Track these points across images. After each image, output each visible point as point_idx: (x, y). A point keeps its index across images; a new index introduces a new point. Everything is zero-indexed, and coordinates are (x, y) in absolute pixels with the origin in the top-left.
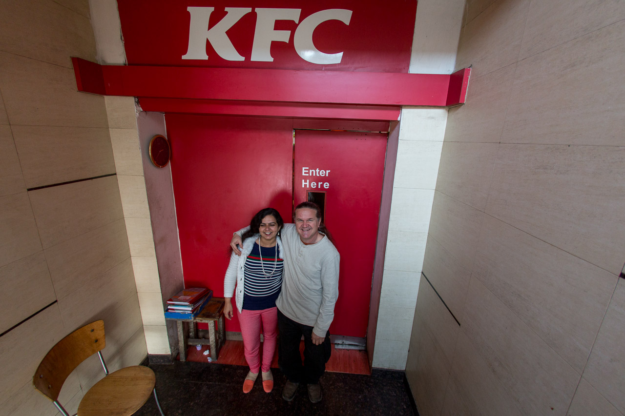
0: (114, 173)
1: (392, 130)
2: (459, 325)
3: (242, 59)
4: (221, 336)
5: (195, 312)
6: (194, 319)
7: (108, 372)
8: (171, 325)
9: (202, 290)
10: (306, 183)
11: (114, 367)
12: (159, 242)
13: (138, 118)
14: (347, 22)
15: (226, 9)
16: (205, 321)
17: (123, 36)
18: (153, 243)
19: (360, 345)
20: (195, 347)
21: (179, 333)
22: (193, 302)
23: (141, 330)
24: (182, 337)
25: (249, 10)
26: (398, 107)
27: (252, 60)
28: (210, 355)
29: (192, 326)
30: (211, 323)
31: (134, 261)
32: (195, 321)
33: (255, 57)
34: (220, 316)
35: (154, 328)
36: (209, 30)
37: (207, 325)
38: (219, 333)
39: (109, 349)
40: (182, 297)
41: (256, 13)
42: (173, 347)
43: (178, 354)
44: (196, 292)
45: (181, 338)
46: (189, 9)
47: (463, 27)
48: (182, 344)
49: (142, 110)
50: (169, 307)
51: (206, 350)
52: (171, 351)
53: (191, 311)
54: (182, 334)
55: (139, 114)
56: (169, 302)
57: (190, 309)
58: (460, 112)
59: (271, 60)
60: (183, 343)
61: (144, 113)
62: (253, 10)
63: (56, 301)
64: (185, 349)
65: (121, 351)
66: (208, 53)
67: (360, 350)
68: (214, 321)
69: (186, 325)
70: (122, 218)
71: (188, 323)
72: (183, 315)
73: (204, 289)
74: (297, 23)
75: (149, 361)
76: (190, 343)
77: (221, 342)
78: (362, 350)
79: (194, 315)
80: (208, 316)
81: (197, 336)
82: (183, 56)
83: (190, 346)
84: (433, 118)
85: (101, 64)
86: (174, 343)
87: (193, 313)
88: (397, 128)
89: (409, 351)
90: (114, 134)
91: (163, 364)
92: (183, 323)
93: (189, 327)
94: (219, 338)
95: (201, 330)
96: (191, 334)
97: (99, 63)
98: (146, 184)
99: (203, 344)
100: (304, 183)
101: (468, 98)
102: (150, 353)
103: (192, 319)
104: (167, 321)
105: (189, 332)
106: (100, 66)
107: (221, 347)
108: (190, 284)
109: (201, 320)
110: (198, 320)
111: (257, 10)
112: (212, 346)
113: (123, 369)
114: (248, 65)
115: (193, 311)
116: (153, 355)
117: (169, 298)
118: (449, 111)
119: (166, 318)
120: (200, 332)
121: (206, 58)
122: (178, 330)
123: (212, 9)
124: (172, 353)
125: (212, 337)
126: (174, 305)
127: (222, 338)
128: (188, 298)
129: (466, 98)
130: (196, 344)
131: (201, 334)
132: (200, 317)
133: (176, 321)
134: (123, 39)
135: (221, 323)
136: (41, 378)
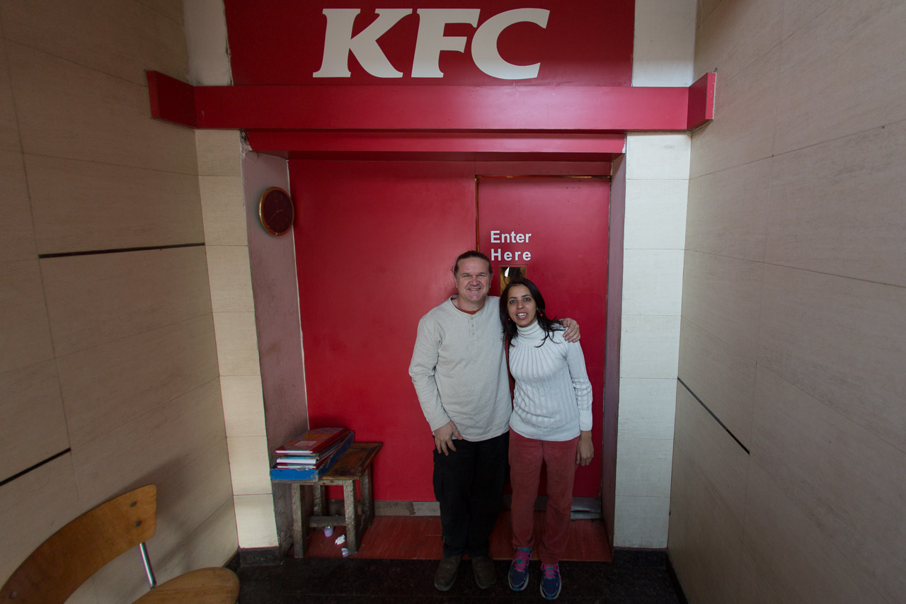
0: (202, 242)
1: (616, 171)
3: (400, 75)
4: (367, 509)
5: (321, 467)
6: (320, 479)
8: (280, 492)
9: (336, 431)
10: (496, 254)
11: (173, 571)
12: (268, 352)
13: (244, 161)
14: (544, 25)
15: (378, 11)
16: (338, 482)
17: (230, 48)
18: (258, 352)
20: (322, 531)
21: (294, 507)
22: (317, 450)
23: (228, 505)
24: (299, 513)
25: (409, 11)
26: (621, 134)
27: (412, 76)
28: (345, 545)
29: (318, 493)
30: (347, 485)
31: (224, 382)
32: (321, 483)
33: (417, 72)
34: (363, 472)
35: (252, 498)
36: (353, 37)
37: (340, 489)
38: (364, 504)
40: (302, 442)
41: (418, 15)
42: (283, 534)
43: (292, 545)
44: (326, 434)
45: (298, 515)
46: (326, 12)
47: (698, 28)
48: (298, 526)
49: (251, 149)
50: (279, 461)
51: (340, 535)
52: (280, 540)
53: (315, 465)
54: (299, 507)
55: (246, 154)
56: (278, 452)
57: (314, 462)
58: (707, 136)
59: (440, 75)
60: (300, 524)
61: (254, 155)
62: (415, 11)
64: (303, 536)
65: (188, 541)
66: (350, 69)
68: (354, 482)
69: (306, 491)
70: (209, 314)
71: (311, 488)
72: (302, 473)
73: (341, 429)
74: (475, 26)
75: (242, 562)
76: (314, 525)
77: (365, 521)
79: (319, 473)
80: (343, 473)
81: (326, 512)
82: (314, 73)
83: (314, 529)
84: (671, 147)
85: (195, 85)
86: (284, 527)
87: (317, 468)
89: (670, 515)
90: (205, 184)
91: (264, 565)
92: (302, 487)
93: (313, 495)
94: (363, 512)
95: (333, 501)
96: (316, 508)
97: (190, 84)
98: (251, 257)
99: (335, 524)
100: (493, 254)
102: (242, 546)
103: (315, 480)
104: (274, 485)
105: (313, 505)
106: (192, 87)
107: (365, 529)
109: (332, 481)
110: (327, 481)
111: (420, 11)
112: (349, 527)
113: (189, 574)
115: (317, 465)
116: (247, 549)
117: (278, 444)
118: (692, 137)
119: (271, 479)
120: (331, 497)
121: (348, 74)
122: (293, 501)
123: (358, 11)
124: (280, 544)
125: (349, 510)
126: (287, 456)
127: (368, 514)
128: (312, 443)
129: (714, 112)
130: (323, 525)
131: (333, 508)
132: (330, 475)
133: (290, 485)
134: (229, 52)
135: (367, 486)
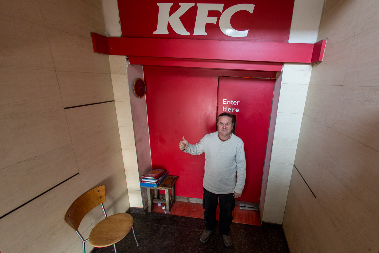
0: (113, 100)
1: (278, 77)
2: (315, 197)
3: (189, 34)
4: (173, 198)
5: (157, 184)
6: (157, 187)
7: (106, 216)
8: (143, 191)
9: (162, 171)
10: (225, 109)
11: (110, 213)
12: (138, 141)
13: (128, 68)
14: (251, 12)
15: (180, 4)
16: (163, 189)
17: (120, 20)
18: (135, 142)
19: (256, 207)
20: (157, 204)
21: (148, 196)
22: (156, 177)
23: (126, 193)
24: (150, 198)
25: (193, 5)
26: (281, 64)
27: (194, 34)
28: (165, 209)
29: (156, 191)
30: (167, 190)
31: (123, 151)
32: (157, 189)
33: (195, 33)
34: (172, 186)
35: (134, 191)
36: (169, 16)
37: (164, 191)
38: (172, 197)
39: (108, 203)
40: (150, 174)
41: (197, 7)
42: (144, 204)
43: (147, 208)
44: (159, 172)
45: (149, 198)
46: (158, 4)
47: (322, 15)
48: (149, 202)
49: (130, 64)
50: (143, 180)
51: (164, 206)
52: (143, 206)
53: (155, 183)
54: (150, 196)
55: (128, 66)
56: (142, 177)
57: (155, 181)
58: (319, 67)
59: (205, 34)
60: (150, 201)
61: (131, 66)
62: (196, 5)
63: (79, 173)
64: (151, 205)
65: (114, 204)
66: (168, 30)
67: (255, 211)
68: (169, 189)
69: (152, 191)
70: (117, 127)
71: (154, 190)
72: (151, 185)
73: (164, 170)
74: (221, 12)
75: (131, 211)
76: (155, 202)
77: (172, 202)
78: (256, 211)
79: (157, 185)
80: (165, 186)
81: (158, 198)
82: (154, 32)
83: (155, 203)
84: (303, 70)
85: (108, 36)
86: (145, 201)
87: (156, 184)
88: (280, 76)
89: (285, 213)
90: (113, 77)
91: (139, 213)
92: (151, 189)
93: (154, 192)
94: (172, 199)
95: (161, 194)
96: (155, 196)
97: (106, 36)
98: (131, 106)
99: (162, 202)
100: (223, 109)
101: (324, 58)
102: (131, 206)
103: (155, 188)
104: (141, 188)
105: (154, 195)
106: (107, 37)
107: (172, 205)
108: (155, 167)
109: (161, 188)
110: (159, 188)
111: (198, 5)
112: (167, 204)
113: (116, 214)
114: (192, 37)
115: (156, 183)
116: (133, 207)
117: (143, 174)
118: (312, 66)
119: (140, 186)
120: (160, 195)
121: (167, 33)
122: (148, 194)
123: (172, 4)
124: (144, 207)
125: (167, 198)
126: (145, 179)
127: (173, 200)
128: (154, 175)
129: (323, 58)
130: (158, 202)
131: (161, 197)
132: (160, 186)
133: (147, 188)
134: (120, 22)
135: (173, 191)
136: (69, 217)
